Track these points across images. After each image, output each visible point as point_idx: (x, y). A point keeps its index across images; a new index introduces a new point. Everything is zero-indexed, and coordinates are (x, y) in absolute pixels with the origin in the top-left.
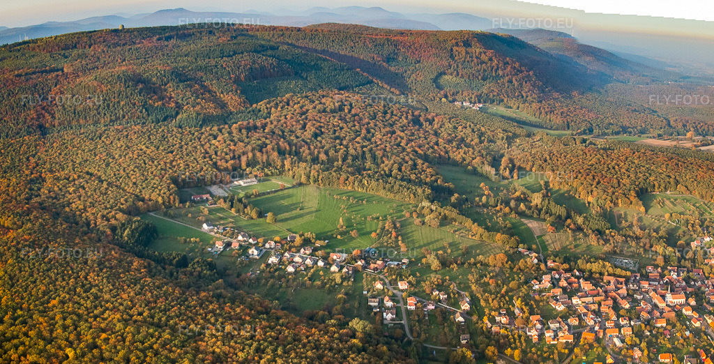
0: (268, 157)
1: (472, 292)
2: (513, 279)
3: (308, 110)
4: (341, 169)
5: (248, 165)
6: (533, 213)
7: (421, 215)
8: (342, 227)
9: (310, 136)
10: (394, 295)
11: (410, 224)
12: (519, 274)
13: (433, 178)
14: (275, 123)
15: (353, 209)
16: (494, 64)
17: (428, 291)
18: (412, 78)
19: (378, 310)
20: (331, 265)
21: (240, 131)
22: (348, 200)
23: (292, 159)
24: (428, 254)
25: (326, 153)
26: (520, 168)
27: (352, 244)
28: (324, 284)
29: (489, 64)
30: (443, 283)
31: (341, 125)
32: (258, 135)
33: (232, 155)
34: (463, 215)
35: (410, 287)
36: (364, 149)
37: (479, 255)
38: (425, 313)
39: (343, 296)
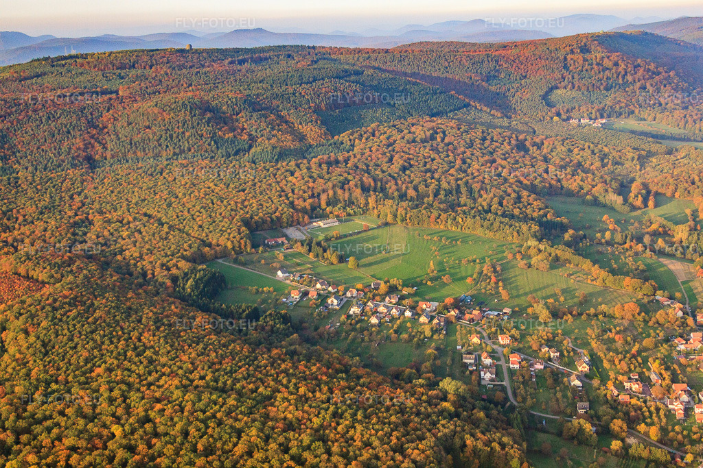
0: (351, 194)
1: (592, 350)
2: (649, 336)
3: (395, 141)
4: (432, 206)
5: (328, 204)
7: (526, 256)
8: (433, 272)
9: (397, 170)
10: (494, 351)
11: (513, 267)
13: (541, 212)
15: (446, 251)
16: (620, 69)
17: (535, 347)
18: (516, 97)
19: (475, 368)
20: (420, 315)
21: (320, 165)
22: (440, 240)
23: (377, 196)
24: (535, 302)
25: (416, 188)
26: (657, 194)
27: (444, 292)
28: (411, 338)
29: (614, 71)
30: (554, 337)
31: (432, 156)
32: (339, 170)
33: (310, 193)
34: (579, 255)
35: (513, 342)
36: (458, 182)
37: (601, 304)
38: (532, 373)
39: (434, 351)
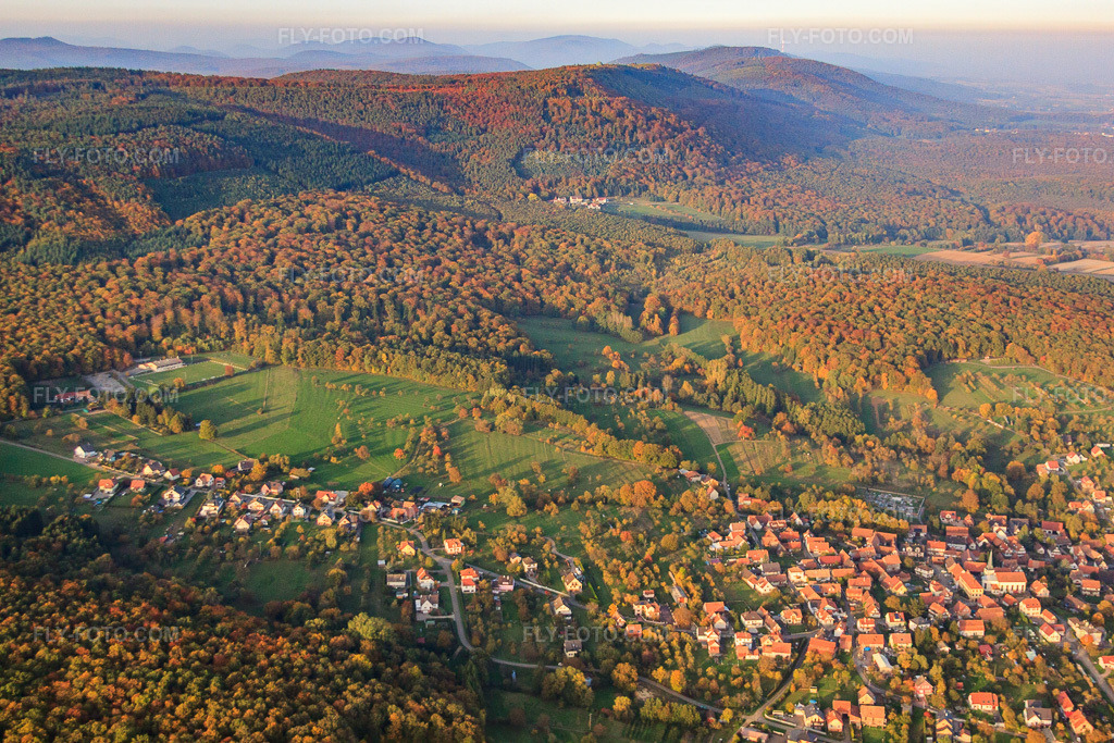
0: (203, 317)
1: (587, 556)
2: (669, 531)
3: (278, 229)
4: (338, 334)
5: (165, 333)
6: (709, 399)
7: (488, 413)
8: (340, 441)
9: (281, 277)
10: (436, 566)
11: (468, 430)
12: (681, 519)
13: (511, 343)
14: (217, 254)
15: (364, 407)
16: (627, 122)
17: (500, 557)
18: (471, 161)
19: (406, 595)
20: (318, 513)
21: (151, 269)
22: (352, 390)
23: (247, 320)
24: (501, 485)
25: (312, 307)
26: (682, 313)
27: (358, 473)
28: (304, 550)
29: (617, 124)
30: (529, 539)
31: (339, 254)
32: (184, 276)
33: (134, 315)
34: (569, 408)
35: (466, 550)
36: (381, 296)
37: (600, 484)
38: (496, 598)
39: (340, 571)
